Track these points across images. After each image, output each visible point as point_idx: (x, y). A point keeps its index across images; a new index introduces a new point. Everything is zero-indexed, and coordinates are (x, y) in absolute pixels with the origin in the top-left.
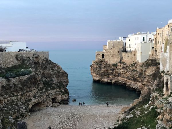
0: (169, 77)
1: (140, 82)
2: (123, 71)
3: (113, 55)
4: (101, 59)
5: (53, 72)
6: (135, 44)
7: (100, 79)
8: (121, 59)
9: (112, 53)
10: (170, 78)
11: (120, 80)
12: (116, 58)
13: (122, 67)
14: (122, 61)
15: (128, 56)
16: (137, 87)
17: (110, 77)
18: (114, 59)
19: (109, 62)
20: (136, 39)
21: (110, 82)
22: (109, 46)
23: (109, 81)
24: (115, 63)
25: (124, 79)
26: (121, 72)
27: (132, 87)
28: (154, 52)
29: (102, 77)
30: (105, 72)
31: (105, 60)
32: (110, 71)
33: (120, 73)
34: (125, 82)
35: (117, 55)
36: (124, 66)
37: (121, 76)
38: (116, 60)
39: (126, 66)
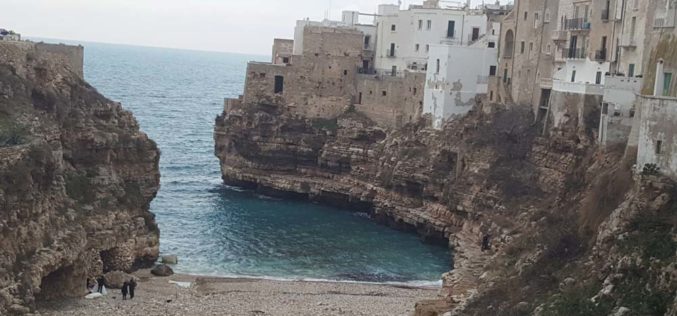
1: (435, 200)
2: (361, 150)
3: (320, 83)
4: (268, 94)
5: (103, 136)
6: (414, 47)
7: (258, 179)
9: (317, 75)
11: (346, 186)
12: (334, 98)
13: (355, 135)
14: (359, 109)
15: (384, 93)
16: (421, 221)
17: (303, 170)
18: (325, 102)
19: (300, 113)
20: (420, 26)
21: (301, 192)
22: (306, 46)
23: (298, 188)
24: (328, 118)
25: (362, 183)
26: (354, 156)
27: (401, 220)
28: (498, 84)
29: (269, 171)
30: (281, 151)
31: (284, 100)
32: (304, 149)
33: (349, 158)
34: (367, 197)
35: (337, 84)
36: (367, 130)
37: (352, 173)
38: (334, 103)
39: (375, 132)
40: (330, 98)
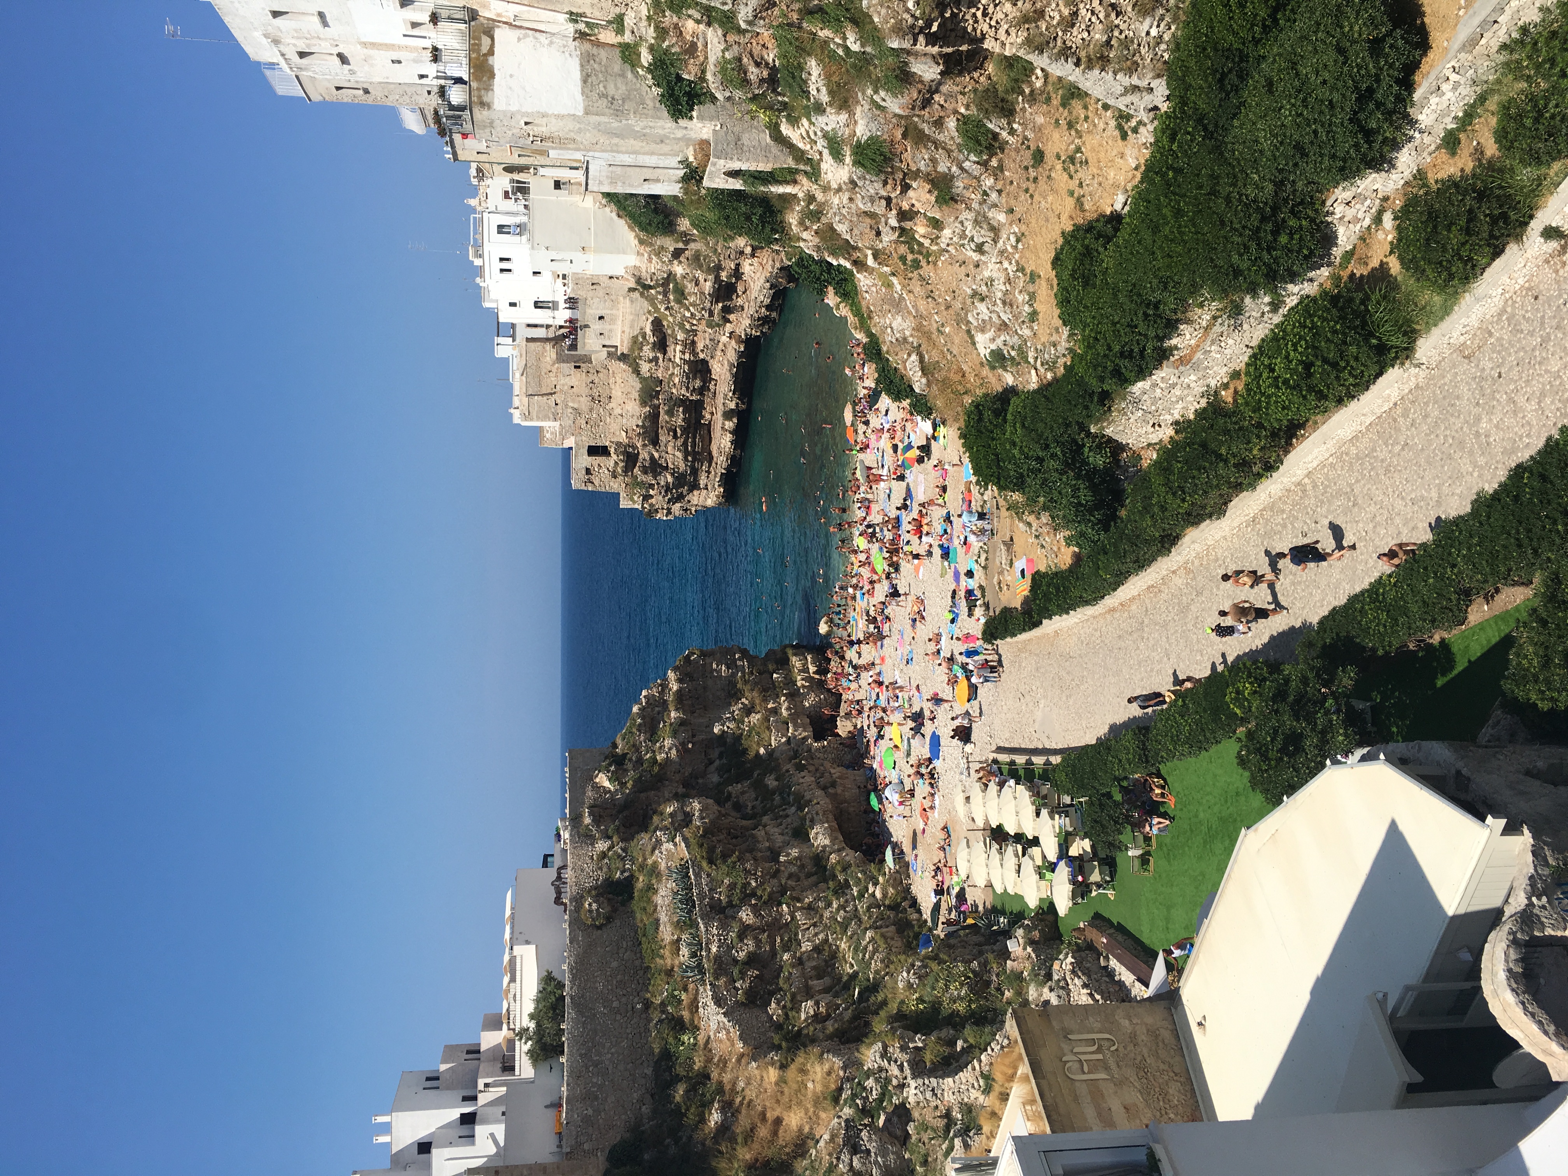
0: (714, 164)
1: (739, 268)
3: (593, 399)
4: (612, 464)
6: (537, 278)
7: (721, 470)
8: (613, 354)
9: (584, 403)
10: (722, 162)
11: (726, 366)
12: (611, 381)
13: (659, 356)
14: (624, 349)
15: (601, 318)
17: (707, 417)
18: (617, 393)
19: (632, 422)
20: (509, 270)
21: (735, 420)
22: (546, 418)
23: (730, 425)
24: (639, 388)
25: (721, 346)
26: (687, 357)
29: (710, 458)
30: (685, 444)
31: (619, 444)
32: (679, 419)
33: (689, 363)
34: (739, 343)
35: (591, 377)
36: (652, 340)
37: (708, 359)
38: (619, 381)
39: (654, 331)
40: (612, 386)
